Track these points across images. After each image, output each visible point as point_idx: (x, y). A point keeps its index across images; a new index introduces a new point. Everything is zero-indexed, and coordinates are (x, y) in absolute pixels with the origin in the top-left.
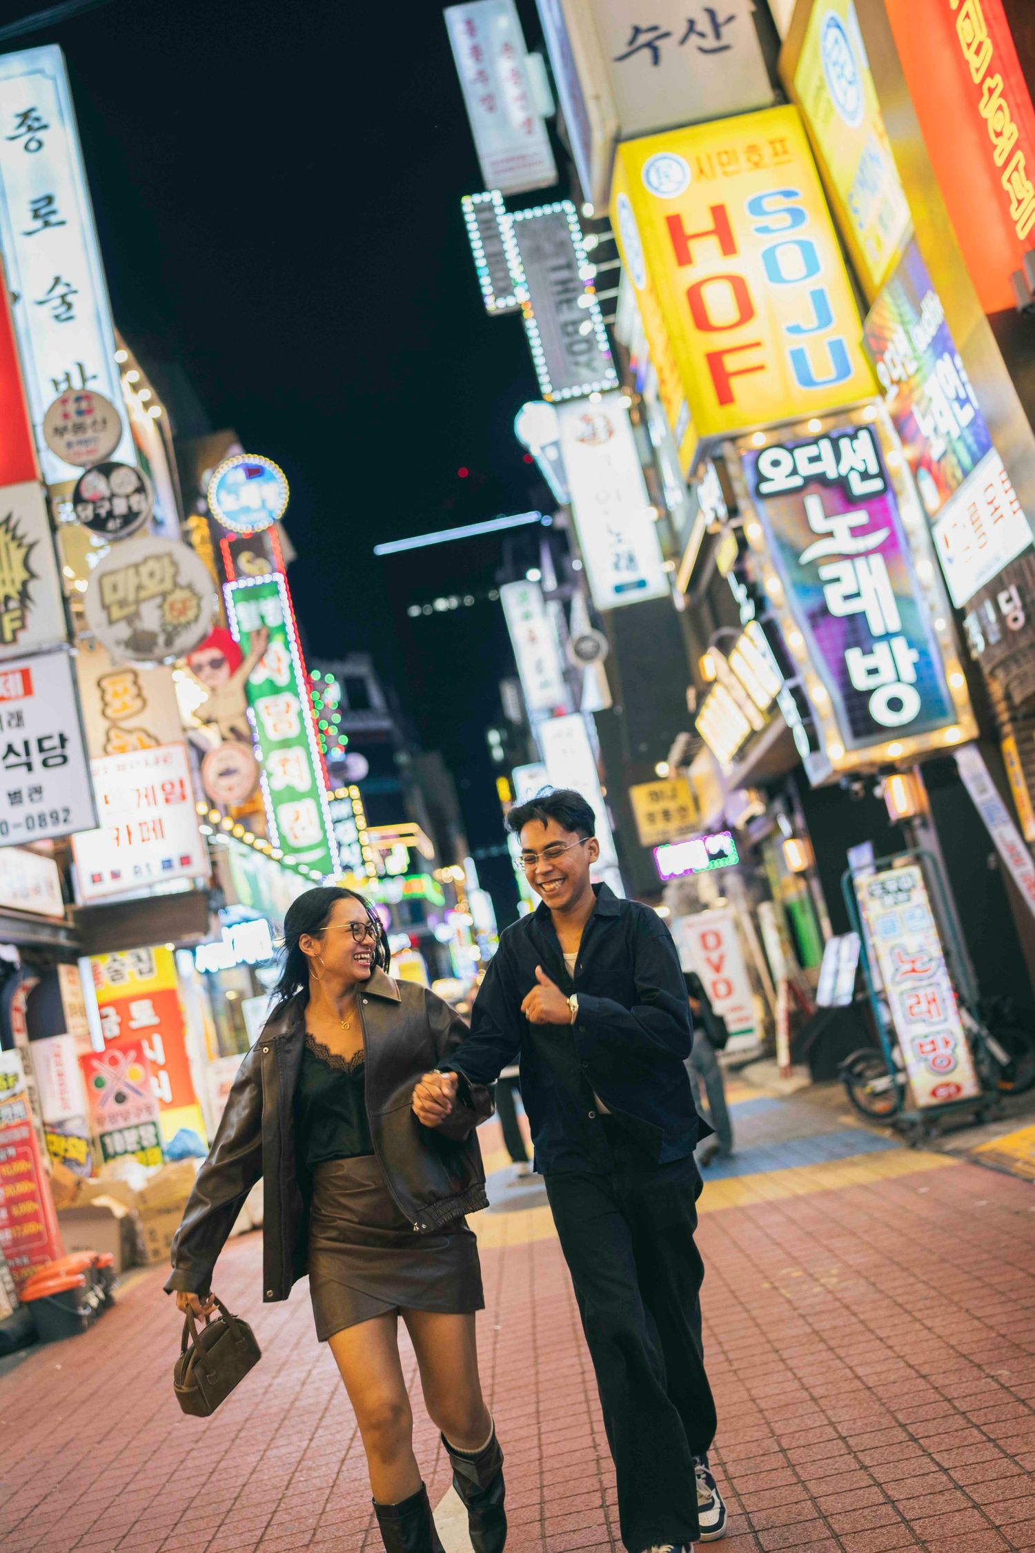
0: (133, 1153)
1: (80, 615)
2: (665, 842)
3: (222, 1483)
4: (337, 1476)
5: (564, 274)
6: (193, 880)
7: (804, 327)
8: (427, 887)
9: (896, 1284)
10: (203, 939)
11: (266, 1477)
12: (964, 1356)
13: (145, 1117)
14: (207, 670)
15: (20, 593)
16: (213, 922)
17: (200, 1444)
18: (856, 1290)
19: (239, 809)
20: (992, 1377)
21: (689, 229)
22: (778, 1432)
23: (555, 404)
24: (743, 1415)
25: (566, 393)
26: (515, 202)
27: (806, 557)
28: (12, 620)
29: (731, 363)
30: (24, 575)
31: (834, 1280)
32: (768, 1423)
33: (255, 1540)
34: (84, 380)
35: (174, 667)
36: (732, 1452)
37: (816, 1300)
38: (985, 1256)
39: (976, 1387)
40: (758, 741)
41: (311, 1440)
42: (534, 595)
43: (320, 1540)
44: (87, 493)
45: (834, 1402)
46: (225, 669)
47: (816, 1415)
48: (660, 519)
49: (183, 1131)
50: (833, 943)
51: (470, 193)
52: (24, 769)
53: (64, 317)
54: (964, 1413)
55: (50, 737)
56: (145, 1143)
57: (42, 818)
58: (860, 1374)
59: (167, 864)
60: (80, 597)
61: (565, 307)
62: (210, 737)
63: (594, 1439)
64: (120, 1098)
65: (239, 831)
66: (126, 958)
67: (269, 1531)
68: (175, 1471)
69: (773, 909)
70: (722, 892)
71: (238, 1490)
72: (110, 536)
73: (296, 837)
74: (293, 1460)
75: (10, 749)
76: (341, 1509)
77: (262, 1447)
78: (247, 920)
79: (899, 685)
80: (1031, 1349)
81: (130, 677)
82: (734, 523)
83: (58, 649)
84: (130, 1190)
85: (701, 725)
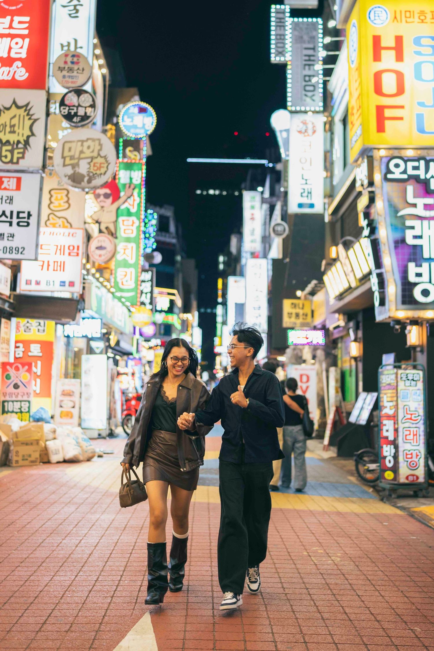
0: (16, 413)
1: (51, 158)
2: (292, 329)
3: (30, 587)
4: (86, 598)
5: (311, 52)
6: (73, 293)
7: (426, 104)
8: (175, 320)
9: (369, 569)
10: (72, 322)
11: (52, 590)
12: (399, 615)
13: (25, 398)
14: (102, 198)
15: (24, 141)
16: (78, 316)
17: (23, 564)
18: (348, 567)
19: (99, 265)
20: (412, 630)
21: (383, 44)
22: (304, 632)
23: (291, 112)
24: (288, 618)
25: (298, 109)
26: (295, 13)
27: (400, 214)
28: (18, 153)
29: (388, 113)
30: (30, 134)
31: (339, 559)
32: (299, 626)
33: (42, 622)
34: (76, 48)
35: (87, 193)
36: (280, 636)
37: (329, 567)
38: (413, 565)
39: (404, 633)
40: (351, 293)
41: (76, 576)
42: (258, 197)
43: (73, 630)
44: (67, 102)
45: (333, 623)
46: (110, 200)
47: (323, 628)
48: (327, 177)
49: (42, 408)
50: (363, 395)
51: (276, 4)
52: (8, 224)
53: (73, 15)
54: (396, 646)
55: (24, 212)
56: (23, 410)
57: (11, 249)
58: (347, 612)
59: (63, 284)
60: (53, 150)
61: (307, 67)
62: (94, 229)
63: (213, 612)
64: (16, 386)
65: (98, 275)
66: (34, 322)
67: (50, 619)
68: (9, 575)
69: (336, 371)
70: (314, 357)
71: (38, 593)
72: (73, 124)
73: (122, 284)
74: (66, 584)
75: (4, 213)
76: (86, 617)
77: (53, 574)
78: (93, 318)
79: (430, 284)
80: (432, 620)
81: (65, 192)
82: (370, 189)
83: (37, 172)
84: (12, 431)
85: (325, 278)
